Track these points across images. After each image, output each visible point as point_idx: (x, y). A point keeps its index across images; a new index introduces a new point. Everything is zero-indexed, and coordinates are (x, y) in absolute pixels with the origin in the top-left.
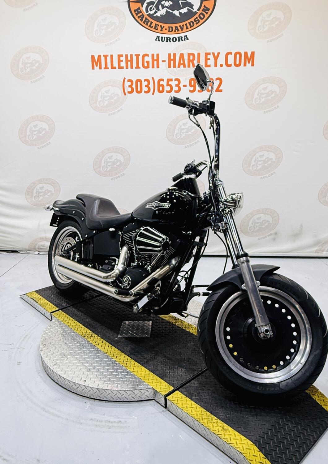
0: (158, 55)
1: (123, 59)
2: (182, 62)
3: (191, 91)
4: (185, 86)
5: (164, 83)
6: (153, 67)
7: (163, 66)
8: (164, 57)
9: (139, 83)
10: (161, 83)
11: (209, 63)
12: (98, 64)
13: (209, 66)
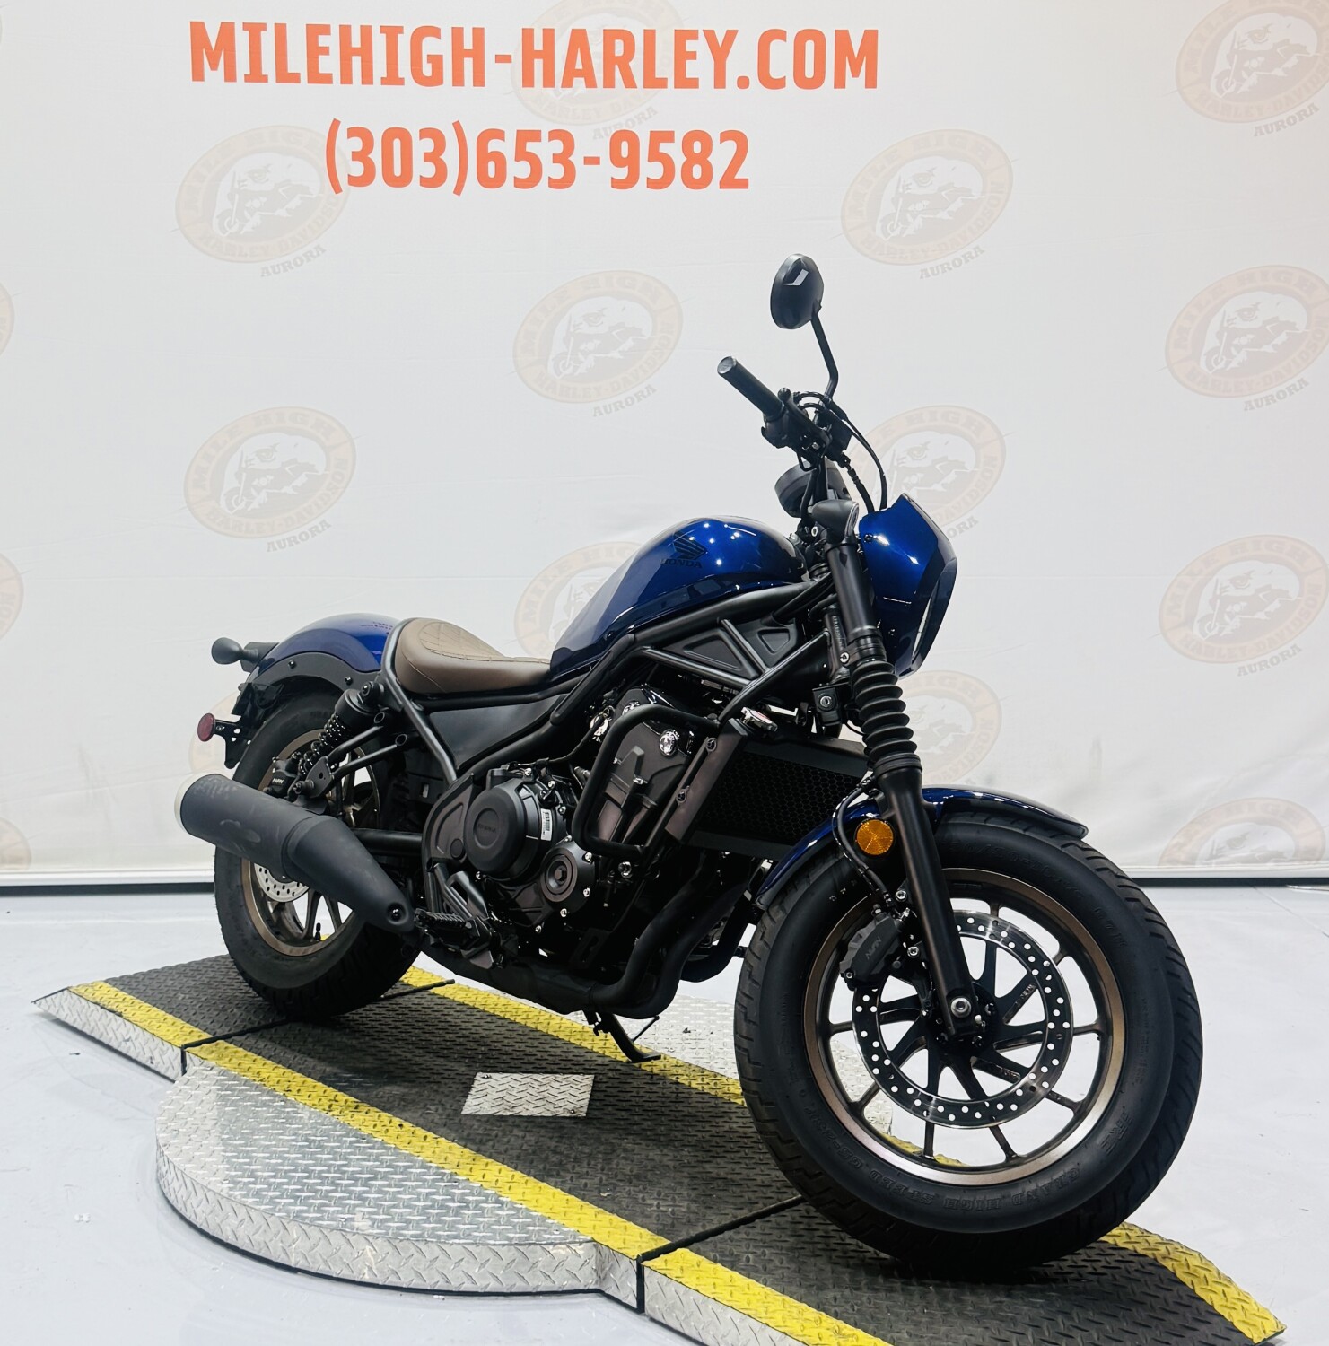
0: (478, 34)
1: (331, 41)
2: (579, 66)
3: (617, 184)
4: (592, 161)
5: (507, 147)
6: (458, 80)
7: (502, 77)
8: (503, 40)
9: (397, 143)
10: (494, 145)
11: (692, 70)
12: (219, 58)
13: (693, 83)
